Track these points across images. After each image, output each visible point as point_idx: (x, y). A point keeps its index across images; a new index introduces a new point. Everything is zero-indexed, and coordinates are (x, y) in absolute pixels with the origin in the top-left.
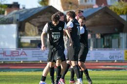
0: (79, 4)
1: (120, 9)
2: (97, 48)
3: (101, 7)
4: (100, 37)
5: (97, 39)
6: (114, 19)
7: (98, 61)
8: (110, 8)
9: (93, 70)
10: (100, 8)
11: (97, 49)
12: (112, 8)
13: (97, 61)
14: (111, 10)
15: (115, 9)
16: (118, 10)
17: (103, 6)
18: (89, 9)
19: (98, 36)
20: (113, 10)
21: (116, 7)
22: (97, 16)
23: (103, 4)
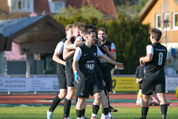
0: (11, 11)
1: (67, 18)
2: (35, 74)
3: (41, 15)
4: (39, 59)
5: (35, 61)
6: (58, 32)
7: (37, 92)
8: (54, 17)
9: (30, 106)
10: (40, 17)
11: (35, 76)
12: (56, 17)
13: (35, 93)
14: (55, 20)
15: (61, 19)
16: (65, 20)
17: (44, 14)
18: (24, 18)
19: (37, 57)
20: (58, 20)
21: (62, 16)
22: (35, 28)
23: (44, 12)
